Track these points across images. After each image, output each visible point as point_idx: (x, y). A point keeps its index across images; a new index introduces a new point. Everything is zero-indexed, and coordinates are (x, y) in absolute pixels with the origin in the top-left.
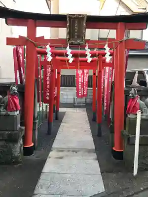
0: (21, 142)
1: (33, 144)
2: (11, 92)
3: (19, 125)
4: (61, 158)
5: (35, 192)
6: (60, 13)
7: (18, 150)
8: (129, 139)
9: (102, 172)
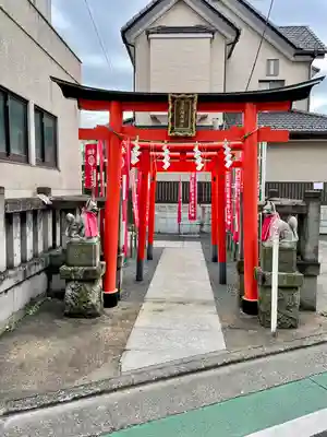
0: (101, 284)
1: (117, 290)
2: (89, 209)
3: (98, 259)
4: (161, 311)
5: (127, 347)
6: (152, 91)
7: (97, 295)
8: (264, 279)
9: (224, 329)
